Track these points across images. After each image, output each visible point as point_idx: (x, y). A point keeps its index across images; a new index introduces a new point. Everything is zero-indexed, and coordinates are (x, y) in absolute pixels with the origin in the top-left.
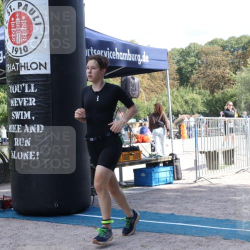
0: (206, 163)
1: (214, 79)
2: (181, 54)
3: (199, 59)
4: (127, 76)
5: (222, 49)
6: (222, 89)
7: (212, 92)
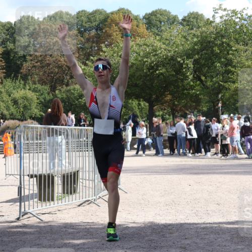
6: (67, 85)
7: (53, 89)
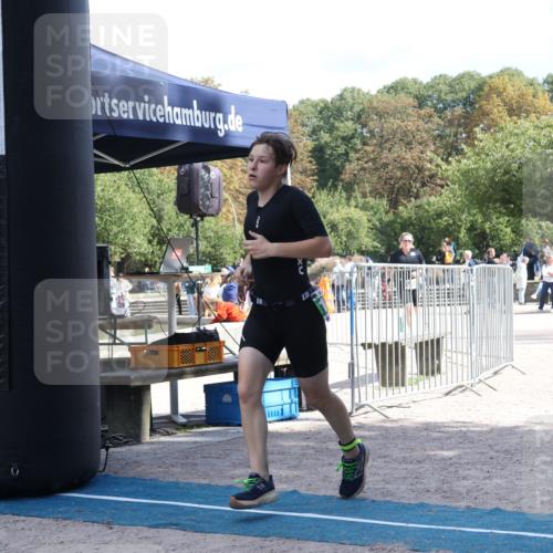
0: (375, 371)
1: (399, 174)
2: (321, 113)
3: (364, 126)
4: (191, 163)
5: (416, 104)
6: (417, 197)
7: (394, 204)
